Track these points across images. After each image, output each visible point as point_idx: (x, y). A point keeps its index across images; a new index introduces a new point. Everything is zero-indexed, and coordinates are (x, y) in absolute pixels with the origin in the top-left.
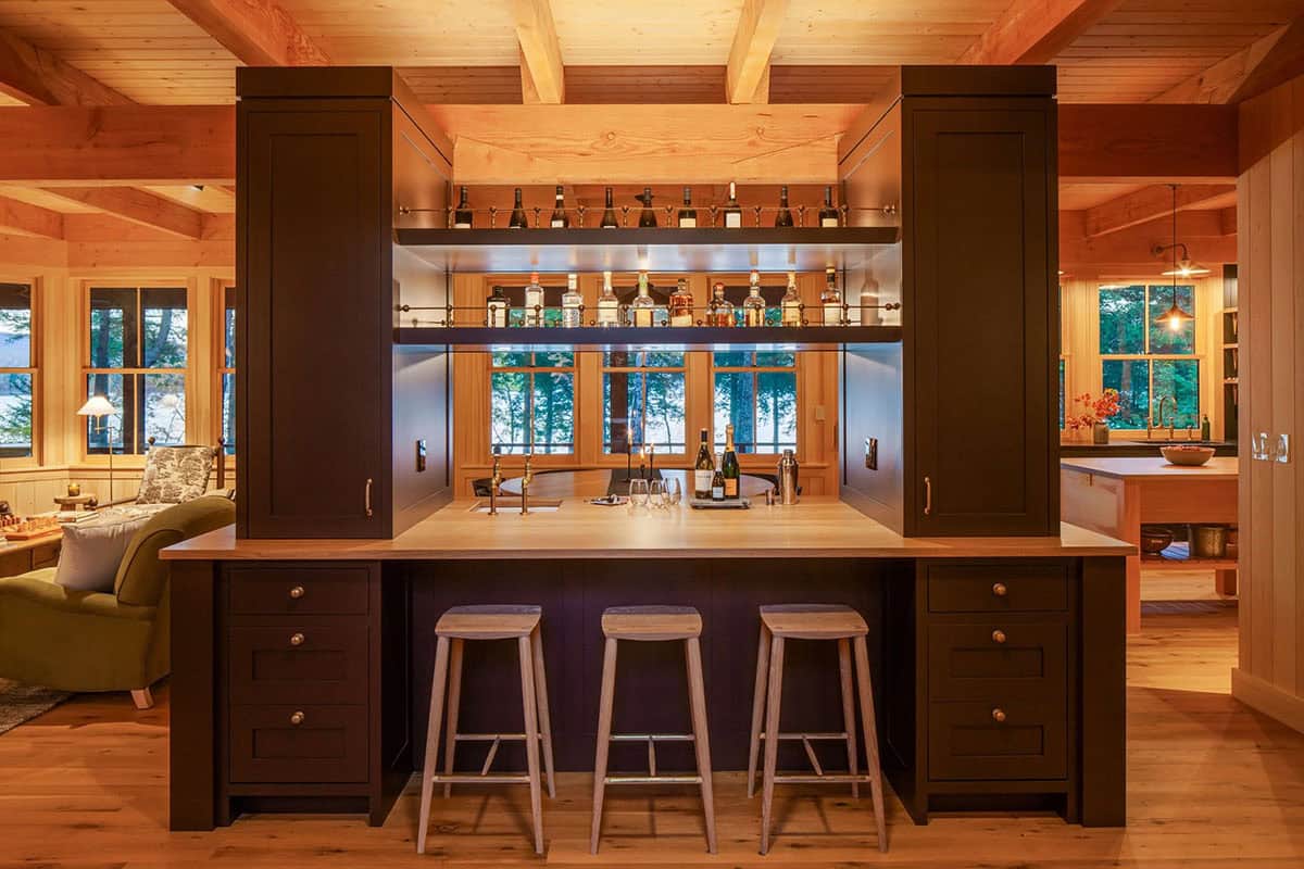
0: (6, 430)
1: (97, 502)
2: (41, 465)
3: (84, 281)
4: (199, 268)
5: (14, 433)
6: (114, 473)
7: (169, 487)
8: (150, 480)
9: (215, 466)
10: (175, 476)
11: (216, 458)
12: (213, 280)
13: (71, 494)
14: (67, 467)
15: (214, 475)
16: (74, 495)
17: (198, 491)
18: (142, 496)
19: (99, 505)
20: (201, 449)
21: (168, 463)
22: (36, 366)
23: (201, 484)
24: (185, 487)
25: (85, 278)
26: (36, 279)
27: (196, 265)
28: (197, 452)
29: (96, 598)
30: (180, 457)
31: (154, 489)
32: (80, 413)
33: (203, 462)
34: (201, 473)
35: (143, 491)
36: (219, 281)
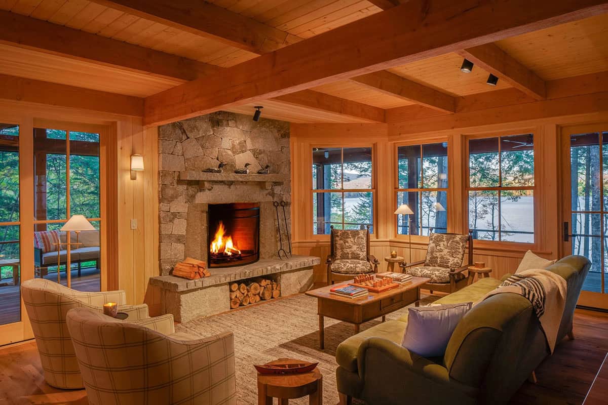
0: (358, 213)
1: (406, 263)
2: (377, 238)
3: (394, 143)
4: (455, 129)
5: (360, 214)
6: (411, 245)
7: (442, 257)
8: (432, 252)
9: (467, 246)
10: (446, 251)
11: (468, 242)
12: (462, 136)
13: (393, 256)
14: (388, 240)
15: (467, 251)
16: (394, 258)
17: (459, 261)
18: (427, 261)
19: (407, 265)
20: (460, 236)
21: (441, 243)
22: (374, 189)
23: (460, 257)
24: (451, 259)
25: (396, 142)
26: (374, 144)
27: (453, 128)
28: (458, 238)
29: (434, 368)
30: (448, 240)
31: (434, 258)
32: (395, 213)
33: (461, 245)
34: (460, 250)
35: (428, 258)
36: (466, 137)
